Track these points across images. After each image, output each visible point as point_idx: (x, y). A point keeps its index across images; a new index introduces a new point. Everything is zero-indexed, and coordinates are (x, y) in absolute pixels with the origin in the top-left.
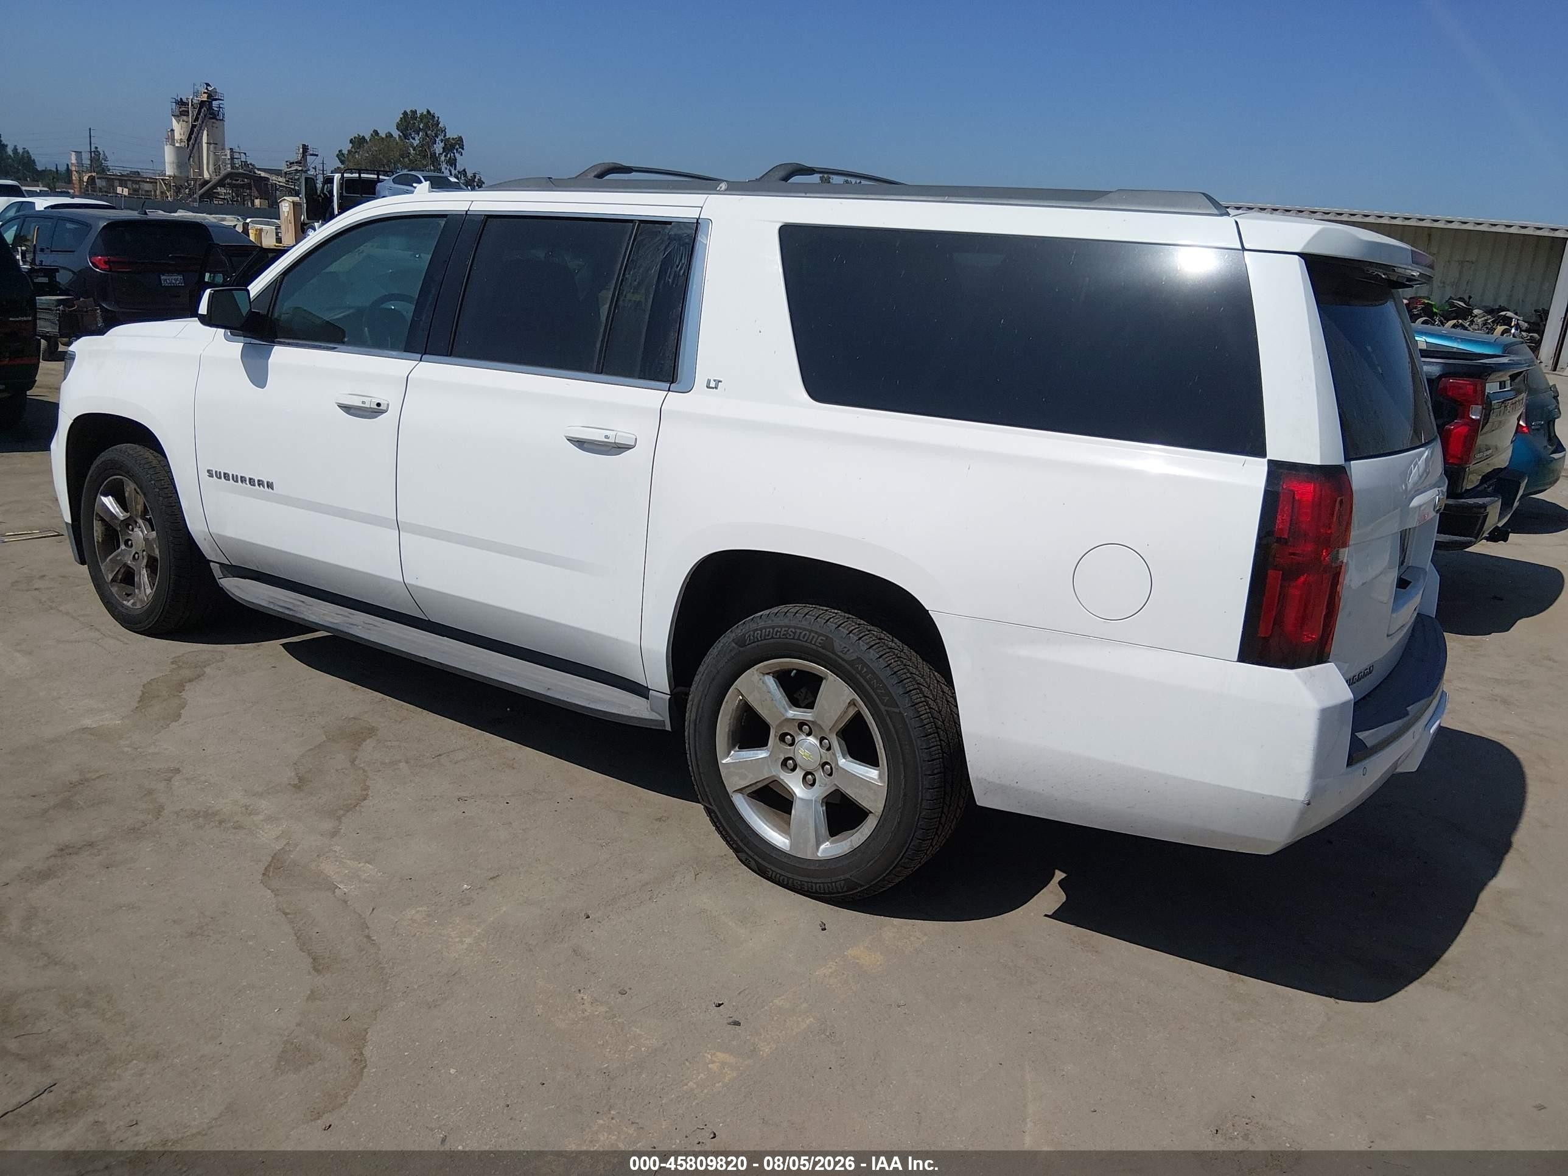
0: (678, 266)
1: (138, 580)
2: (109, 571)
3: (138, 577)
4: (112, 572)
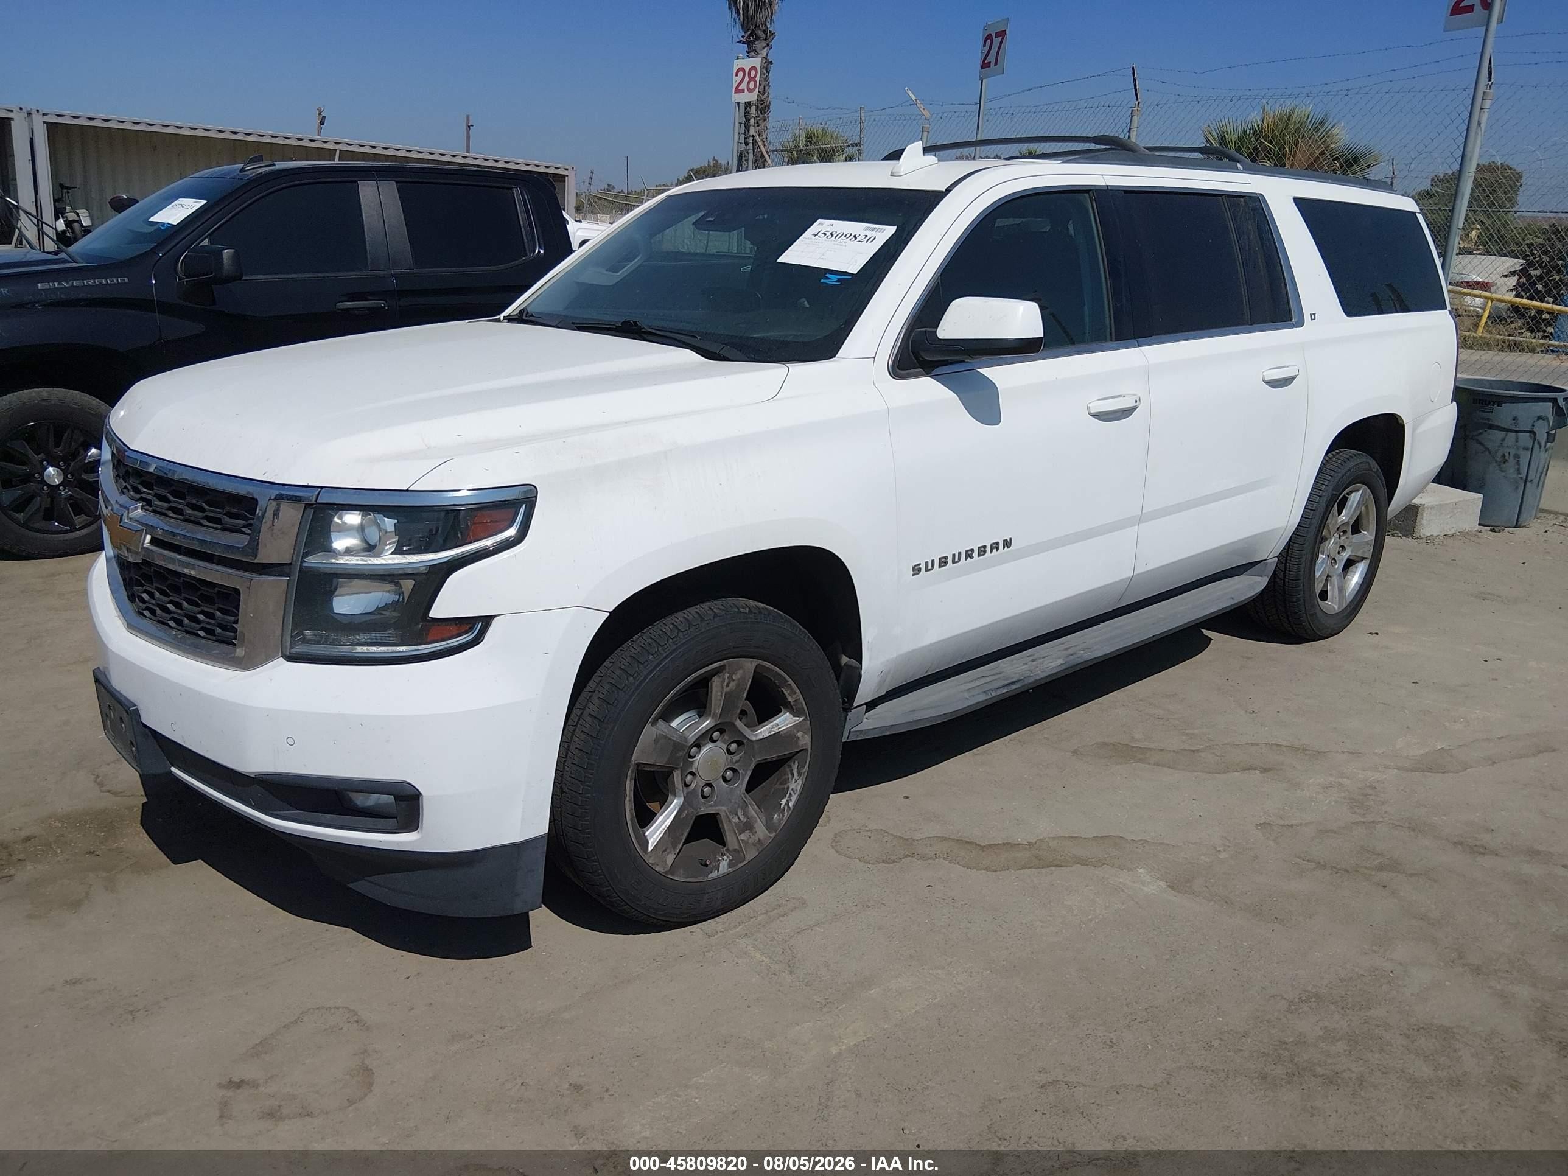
1: (742, 817)
2: (668, 851)
3: (739, 814)
4: (674, 849)
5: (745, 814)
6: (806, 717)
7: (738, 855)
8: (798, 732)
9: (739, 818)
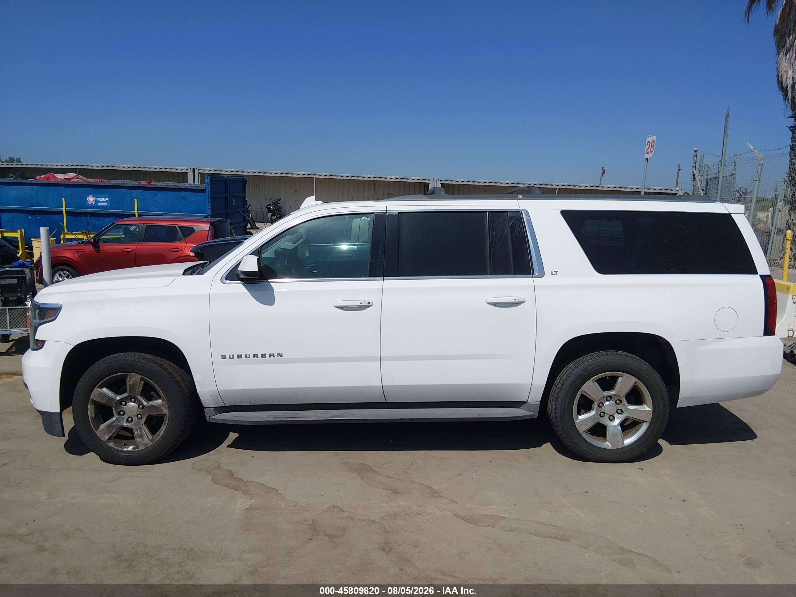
0: (519, 229)
1: (139, 433)
2: (106, 434)
3: (138, 431)
4: (109, 434)
5: (141, 432)
6: (166, 402)
7: (137, 447)
8: (162, 407)
9: (138, 432)
